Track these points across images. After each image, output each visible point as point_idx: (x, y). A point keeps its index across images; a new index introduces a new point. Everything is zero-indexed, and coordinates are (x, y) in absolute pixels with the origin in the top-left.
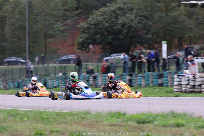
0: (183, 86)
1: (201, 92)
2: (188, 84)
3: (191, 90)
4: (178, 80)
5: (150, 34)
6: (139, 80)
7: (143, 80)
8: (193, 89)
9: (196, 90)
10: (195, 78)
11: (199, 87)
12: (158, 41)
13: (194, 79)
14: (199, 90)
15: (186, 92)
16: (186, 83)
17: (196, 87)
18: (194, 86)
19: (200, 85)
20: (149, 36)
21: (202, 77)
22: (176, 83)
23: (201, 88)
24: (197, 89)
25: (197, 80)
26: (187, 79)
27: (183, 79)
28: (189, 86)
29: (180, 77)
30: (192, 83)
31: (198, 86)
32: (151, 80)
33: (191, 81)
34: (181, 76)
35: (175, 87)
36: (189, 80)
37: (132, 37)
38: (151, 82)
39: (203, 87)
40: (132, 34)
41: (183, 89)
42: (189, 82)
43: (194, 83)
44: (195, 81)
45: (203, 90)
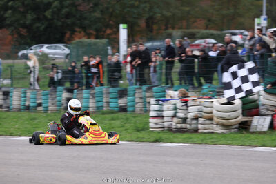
0: (165, 119)
1: (196, 131)
2: (175, 116)
3: (179, 126)
4: (156, 107)
5: (99, 12)
7: (91, 100)
8: (183, 125)
9: (188, 126)
10: (186, 105)
11: (194, 122)
12: (111, 23)
13: (185, 108)
14: (193, 126)
15: (170, 129)
16: (171, 113)
17: (188, 121)
18: (184, 120)
19: (196, 118)
20: (97, 14)
21: (198, 103)
22: (152, 114)
23: (197, 123)
24: (190, 125)
25: (190, 109)
26: (172, 107)
27: (165, 107)
28: (175, 120)
29: (161, 103)
30: (181, 114)
31: (192, 119)
32: (105, 100)
33: (179, 111)
34: (163, 101)
35: (151, 120)
36: (175, 109)
37: (68, 16)
38: (105, 105)
39: (200, 122)
40: (67, 10)
41: (166, 124)
42: (177, 112)
43: (185, 114)
44: (187, 110)
45: (200, 126)
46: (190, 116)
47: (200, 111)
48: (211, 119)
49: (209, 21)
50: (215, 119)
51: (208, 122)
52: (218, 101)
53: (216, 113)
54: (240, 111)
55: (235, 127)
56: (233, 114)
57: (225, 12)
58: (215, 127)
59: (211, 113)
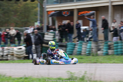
47: (9, 52)
48: (13, 55)
49: (17, 24)
50: (15, 55)
53: (15, 53)
54: (25, 52)
55: (22, 58)
56: (22, 53)
57: (23, 20)
58: (15, 58)
59: (13, 53)
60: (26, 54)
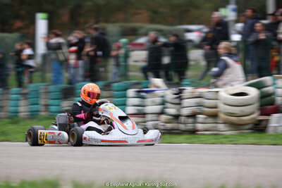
0: (149, 117)
1: (193, 132)
2: (162, 113)
3: (169, 126)
4: (136, 101)
6: (12, 103)
9: (182, 127)
10: (180, 98)
11: (190, 120)
13: (177, 101)
14: (190, 127)
16: (157, 108)
17: (183, 119)
18: (176, 117)
19: (193, 116)
21: (197, 94)
22: (130, 110)
23: (195, 122)
24: (185, 124)
25: (186, 102)
26: (158, 100)
27: (149, 101)
28: (163, 117)
29: (143, 95)
30: (172, 110)
31: (188, 116)
32: (42, 102)
33: (169, 105)
34: (146, 92)
36: (163, 103)
38: (42, 109)
39: (200, 120)
41: (150, 124)
42: (165, 108)
43: (178, 110)
44: (180, 104)
45: (199, 126)
46: (185, 111)
47: (200, 105)
48: (214, 116)
50: (222, 116)
51: (210, 120)
52: (226, 91)
53: (223, 108)
54: (256, 106)
56: (247, 109)
58: (221, 127)
59: (216, 108)
60: (262, 114)
